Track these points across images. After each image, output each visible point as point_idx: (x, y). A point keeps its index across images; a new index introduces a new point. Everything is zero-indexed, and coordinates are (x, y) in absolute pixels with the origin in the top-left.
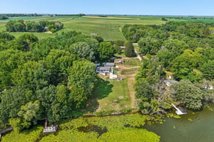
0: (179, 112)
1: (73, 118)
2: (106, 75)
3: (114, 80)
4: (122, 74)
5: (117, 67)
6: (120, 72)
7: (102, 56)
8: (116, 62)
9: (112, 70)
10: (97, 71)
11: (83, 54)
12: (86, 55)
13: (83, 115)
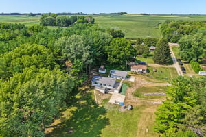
2: (106, 93)
3: (115, 108)
4: (136, 95)
5: (132, 79)
6: (133, 90)
7: (111, 59)
8: (134, 70)
9: (121, 84)
10: (93, 84)
11: (69, 55)
12: (74, 56)
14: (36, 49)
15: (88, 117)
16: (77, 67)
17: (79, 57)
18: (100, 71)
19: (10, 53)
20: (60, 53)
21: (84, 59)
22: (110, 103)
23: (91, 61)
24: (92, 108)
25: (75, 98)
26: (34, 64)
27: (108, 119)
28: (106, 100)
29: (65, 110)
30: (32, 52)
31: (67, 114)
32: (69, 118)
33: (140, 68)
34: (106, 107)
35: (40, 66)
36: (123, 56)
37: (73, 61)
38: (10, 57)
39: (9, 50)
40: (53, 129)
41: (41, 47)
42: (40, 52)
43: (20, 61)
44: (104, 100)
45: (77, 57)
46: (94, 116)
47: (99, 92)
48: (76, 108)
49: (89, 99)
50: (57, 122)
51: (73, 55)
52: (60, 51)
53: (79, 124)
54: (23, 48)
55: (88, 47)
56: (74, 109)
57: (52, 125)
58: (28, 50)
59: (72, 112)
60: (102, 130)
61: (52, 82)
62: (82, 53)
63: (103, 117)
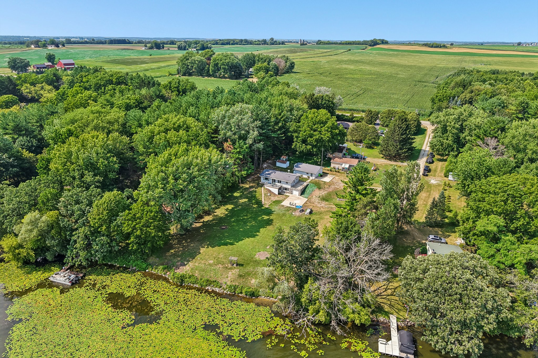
1: (125, 270)
2: (279, 194)
3: (288, 210)
4: (324, 199)
5: (327, 179)
6: (323, 193)
7: (297, 145)
8: (337, 166)
9: (305, 184)
10: (262, 180)
11: (229, 134)
12: (237, 136)
13: (147, 271)
14: (184, 122)
15: (246, 215)
16: (239, 153)
17: (244, 138)
18: (278, 164)
19: (150, 127)
20: (216, 131)
21: (250, 141)
22: (283, 206)
23: (260, 145)
24: (254, 208)
25: (232, 196)
26: (185, 142)
27: (272, 220)
28: (278, 202)
29: (218, 208)
30: (179, 127)
31: (221, 212)
32: (222, 215)
33: (346, 163)
34: (275, 208)
35: (193, 143)
36: (317, 140)
37: (234, 143)
38: (152, 132)
39: (148, 123)
40: (202, 224)
41: (190, 121)
42: (187, 129)
43: (166, 138)
44: (274, 202)
45: (240, 138)
46: (256, 215)
47: (270, 191)
48: (233, 206)
49: (252, 197)
50: (207, 218)
51: (235, 134)
52: (217, 127)
53: (234, 222)
54: (167, 120)
55: (258, 123)
56: (230, 207)
57: (202, 220)
58: (174, 124)
59: (227, 210)
60: (261, 229)
61: (206, 161)
62: (248, 132)
63: (266, 217)
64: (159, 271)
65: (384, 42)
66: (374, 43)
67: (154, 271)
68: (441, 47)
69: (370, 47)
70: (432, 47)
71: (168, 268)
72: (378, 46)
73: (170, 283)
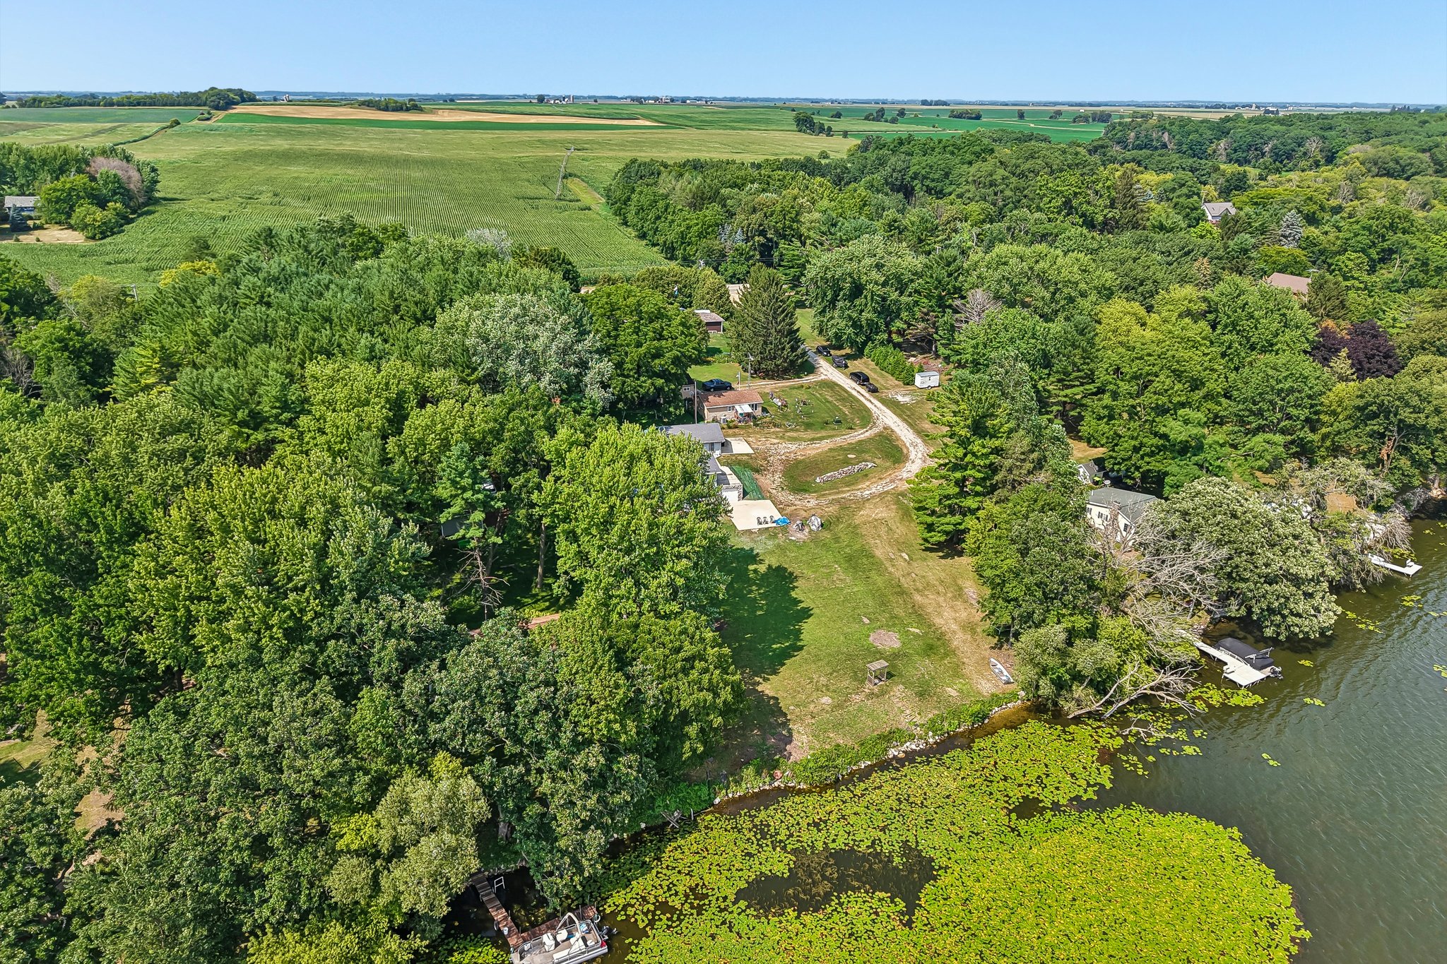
0: (1242, 672)
3: (774, 537)
5: (741, 448)
6: (775, 477)
8: (721, 416)
9: (727, 469)
13: (717, 801)
22: (750, 531)
33: (738, 401)
64: (751, 782)
65: (247, 98)
66: (223, 100)
67: (736, 792)
68: (408, 110)
69: (222, 114)
70: (386, 109)
71: (769, 764)
72: (239, 109)
73: (800, 792)
